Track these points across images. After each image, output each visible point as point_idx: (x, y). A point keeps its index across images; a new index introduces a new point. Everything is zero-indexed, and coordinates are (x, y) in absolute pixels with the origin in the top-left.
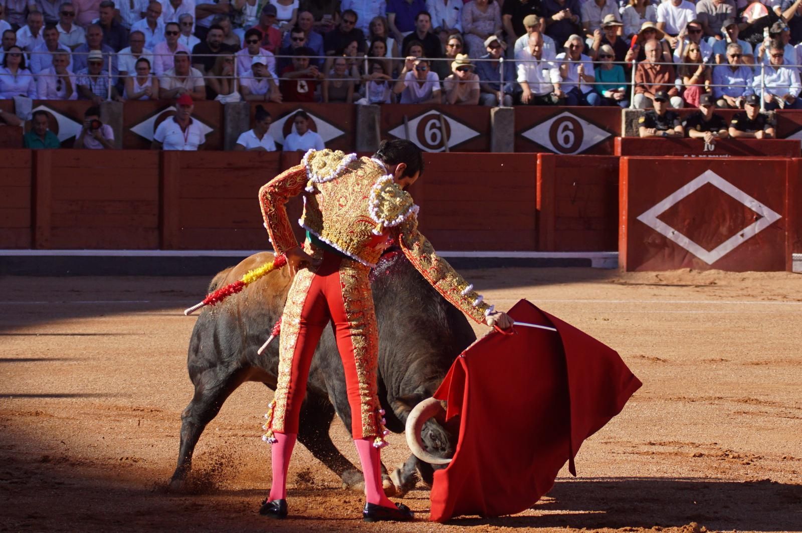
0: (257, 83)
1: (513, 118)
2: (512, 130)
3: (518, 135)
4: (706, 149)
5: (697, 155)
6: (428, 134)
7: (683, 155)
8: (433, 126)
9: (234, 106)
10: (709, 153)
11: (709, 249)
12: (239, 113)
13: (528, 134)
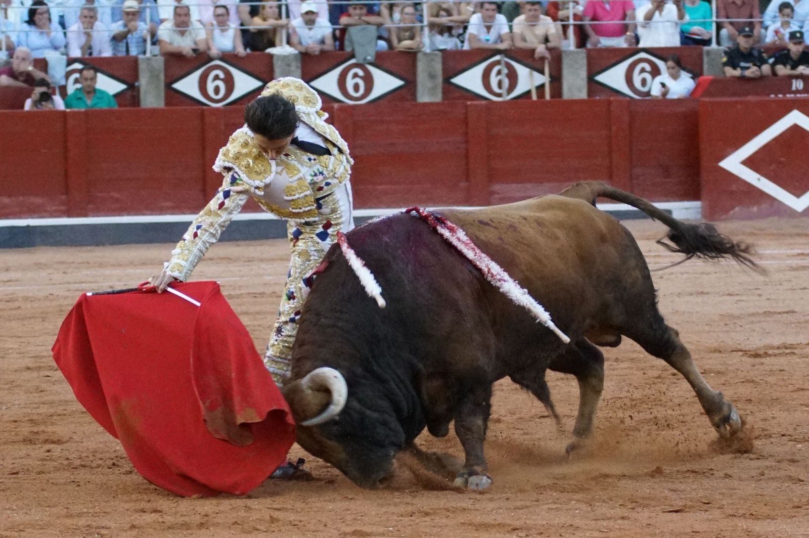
0: (307, 31)
1: (585, 61)
2: (584, 74)
3: (591, 80)
4: (794, 88)
5: (784, 94)
6: (494, 80)
7: (769, 95)
8: (499, 73)
9: (284, 58)
10: (797, 91)
11: (798, 195)
12: (289, 65)
13: (601, 78)
